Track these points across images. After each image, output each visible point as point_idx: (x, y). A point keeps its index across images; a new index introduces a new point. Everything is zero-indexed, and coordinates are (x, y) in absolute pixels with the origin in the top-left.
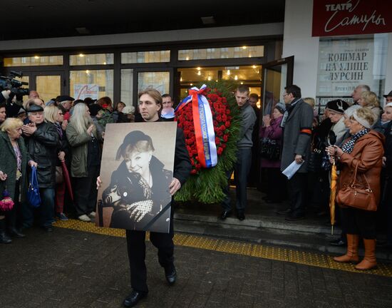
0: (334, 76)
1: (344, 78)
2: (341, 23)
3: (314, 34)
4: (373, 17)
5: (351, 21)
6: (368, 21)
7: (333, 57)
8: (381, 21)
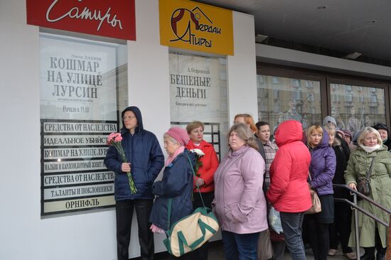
0: (61, 91)
1: (73, 94)
2: (69, 13)
3: (30, 22)
4: (108, 15)
5: (82, 15)
6: (102, 19)
7: (57, 62)
8: (118, 23)
